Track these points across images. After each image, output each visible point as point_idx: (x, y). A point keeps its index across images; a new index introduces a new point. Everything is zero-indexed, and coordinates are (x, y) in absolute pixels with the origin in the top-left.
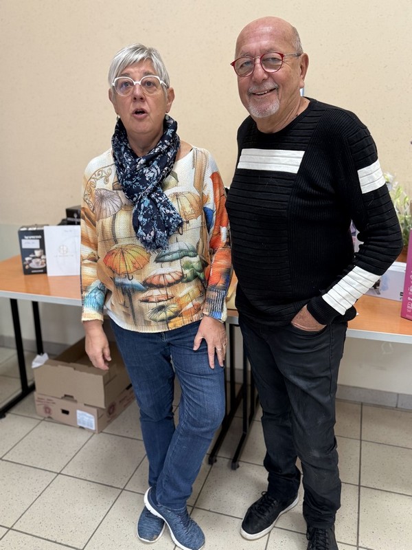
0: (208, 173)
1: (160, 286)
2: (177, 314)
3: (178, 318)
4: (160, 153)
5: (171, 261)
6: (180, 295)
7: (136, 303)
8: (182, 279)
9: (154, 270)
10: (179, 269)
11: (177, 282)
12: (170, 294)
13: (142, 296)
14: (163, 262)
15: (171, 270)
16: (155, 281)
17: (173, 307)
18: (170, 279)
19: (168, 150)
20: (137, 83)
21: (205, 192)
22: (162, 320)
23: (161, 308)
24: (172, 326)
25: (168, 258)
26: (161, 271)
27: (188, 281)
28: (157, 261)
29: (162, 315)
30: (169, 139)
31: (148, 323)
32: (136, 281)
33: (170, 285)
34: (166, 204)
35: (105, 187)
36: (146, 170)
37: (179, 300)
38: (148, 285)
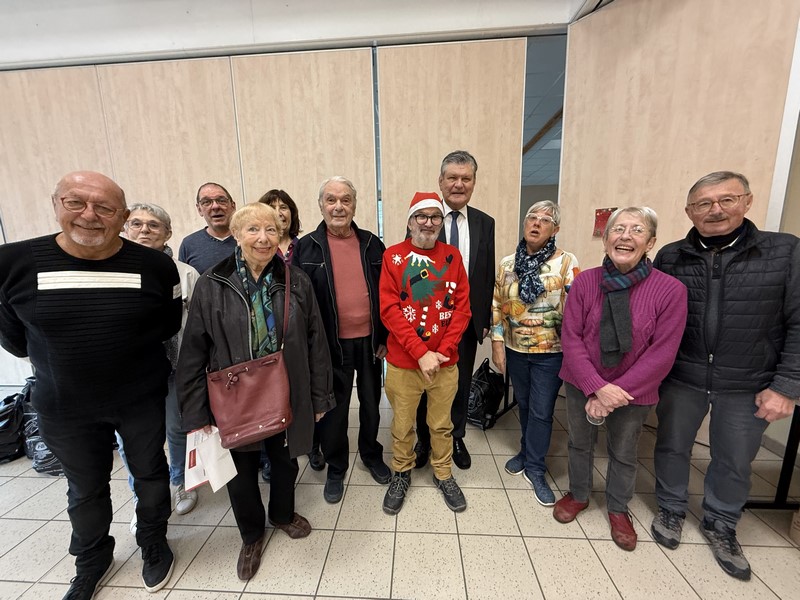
0: (571, 267)
1: (528, 326)
2: (535, 345)
3: (536, 348)
5: (537, 313)
6: (539, 334)
7: (514, 333)
9: (526, 316)
10: (541, 318)
11: (539, 325)
12: (533, 332)
13: (518, 329)
14: (532, 312)
15: (536, 318)
16: (526, 323)
17: (534, 340)
18: (534, 323)
19: (546, 253)
21: (568, 277)
22: (525, 346)
23: (526, 339)
24: (531, 351)
25: (535, 310)
26: (530, 318)
27: (546, 327)
28: (529, 311)
29: (526, 343)
31: (517, 346)
32: (515, 321)
33: (534, 326)
34: (538, 280)
35: (509, 270)
36: (529, 262)
37: (538, 336)
38: (522, 324)
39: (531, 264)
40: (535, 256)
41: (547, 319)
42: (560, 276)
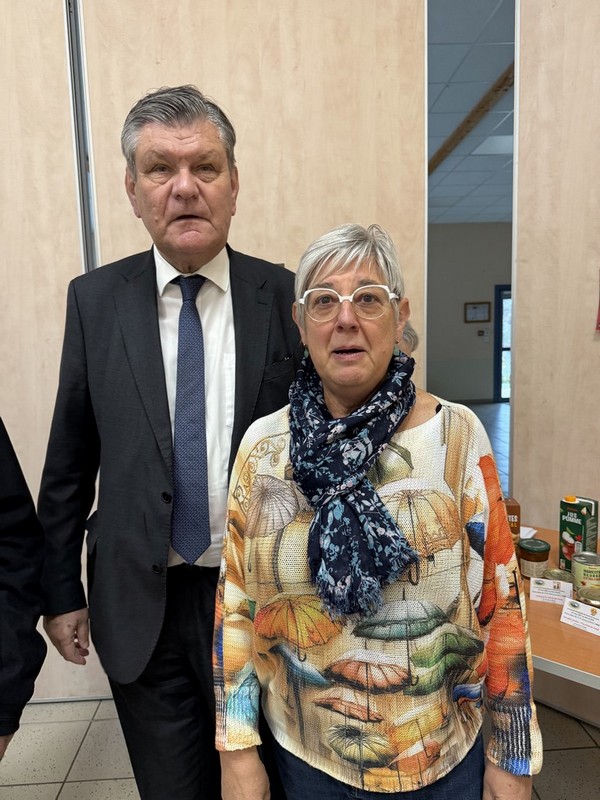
0: (475, 457)
1: (357, 686)
2: (385, 761)
3: (385, 771)
4: (375, 414)
5: (388, 639)
6: (397, 721)
7: (308, 707)
8: (407, 686)
10: (403, 662)
11: (393, 688)
12: (374, 709)
13: (321, 695)
14: (369, 637)
16: (349, 673)
18: (378, 677)
19: (392, 409)
20: (346, 298)
21: (471, 493)
22: (352, 760)
23: (353, 733)
25: (381, 631)
26: (361, 655)
27: (421, 692)
28: (357, 633)
29: (352, 750)
30: (396, 390)
31: (324, 752)
32: (311, 667)
33: (377, 690)
34: (379, 516)
35: (271, 471)
36: (345, 446)
37: (391, 730)
38: (334, 676)
39: (351, 453)
40: (361, 423)
41: (422, 663)
42: (443, 488)
